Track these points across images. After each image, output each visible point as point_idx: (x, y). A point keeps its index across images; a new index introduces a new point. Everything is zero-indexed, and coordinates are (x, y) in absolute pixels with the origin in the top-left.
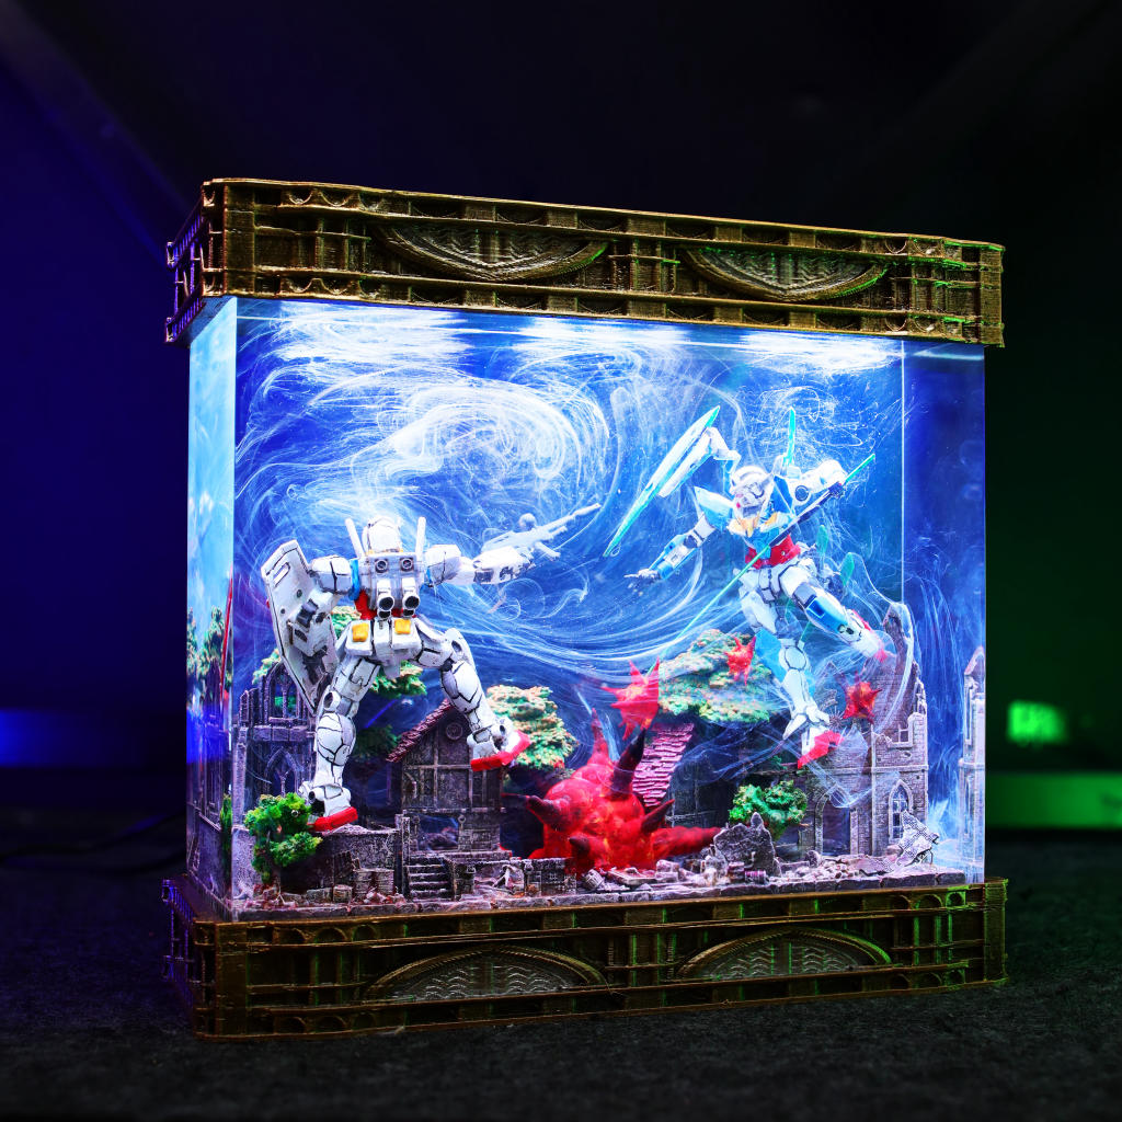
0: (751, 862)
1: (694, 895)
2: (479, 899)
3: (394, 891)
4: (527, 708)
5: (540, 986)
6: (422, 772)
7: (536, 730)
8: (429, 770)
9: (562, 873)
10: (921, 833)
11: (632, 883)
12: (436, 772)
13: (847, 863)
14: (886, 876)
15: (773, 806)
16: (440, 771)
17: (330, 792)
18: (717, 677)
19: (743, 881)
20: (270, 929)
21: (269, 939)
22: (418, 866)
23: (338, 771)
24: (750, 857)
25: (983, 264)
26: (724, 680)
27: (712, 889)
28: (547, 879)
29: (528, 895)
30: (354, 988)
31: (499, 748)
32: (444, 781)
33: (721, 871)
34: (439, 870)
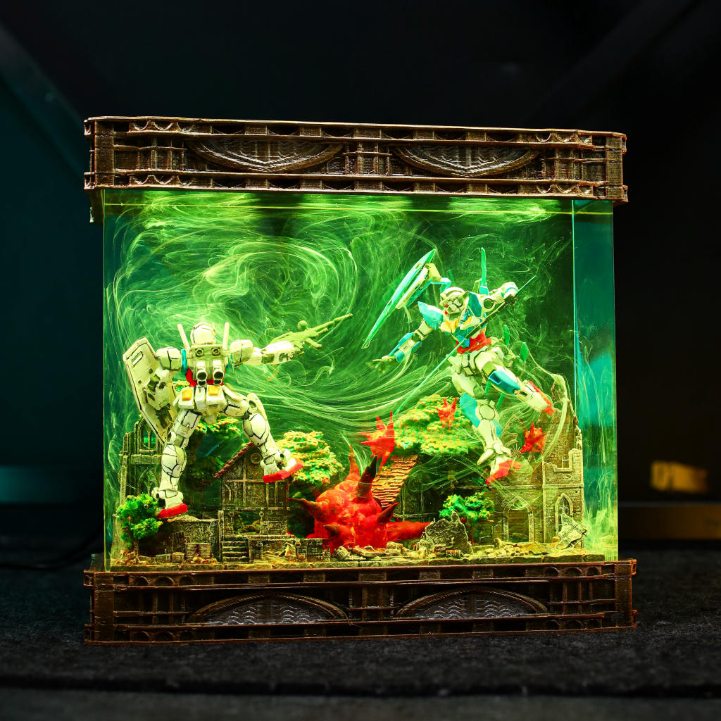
0: (451, 544)
1: (410, 564)
2: (265, 563)
3: (211, 556)
4: (305, 444)
5: (305, 619)
6: (235, 484)
7: (311, 458)
8: (240, 483)
9: (321, 548)
10: (574, 528)
11: (367, 555)
12: (244, 485)
13: (520, 547)
14: (548, 555)
15: (470, 509)
16: (247, 484)
17: (169, 494)
18: (432, 424)
19: (444, 556)
20: (127, 577)
21: (127, 583)
22: (230, 542)
23: (175, 481)
24: (450, 541)
25: (607, 146)
26: (437, 426)
27: (422, 560)
28: (311, 551)
29: (298, 561)
30: (182, 615)
31: (281, 468)
32: (250, 490)
33: (431, 550)
34: (243, 545)
